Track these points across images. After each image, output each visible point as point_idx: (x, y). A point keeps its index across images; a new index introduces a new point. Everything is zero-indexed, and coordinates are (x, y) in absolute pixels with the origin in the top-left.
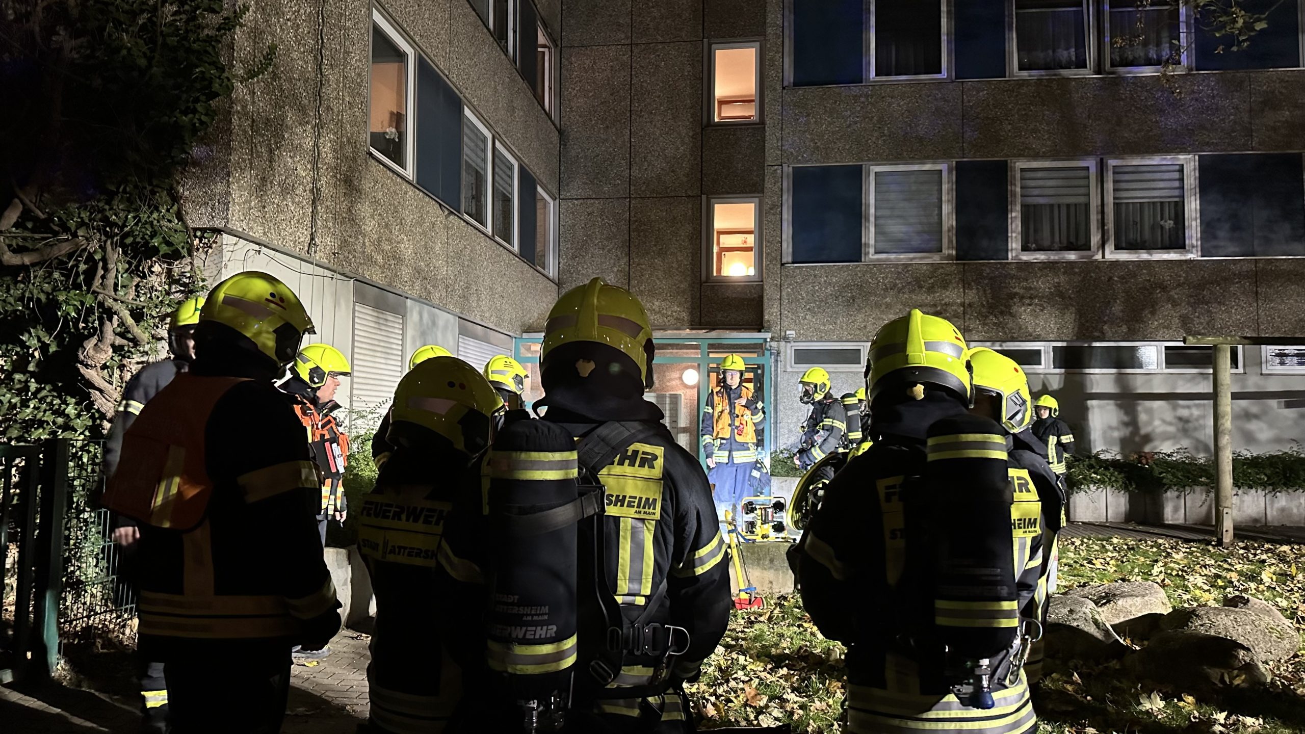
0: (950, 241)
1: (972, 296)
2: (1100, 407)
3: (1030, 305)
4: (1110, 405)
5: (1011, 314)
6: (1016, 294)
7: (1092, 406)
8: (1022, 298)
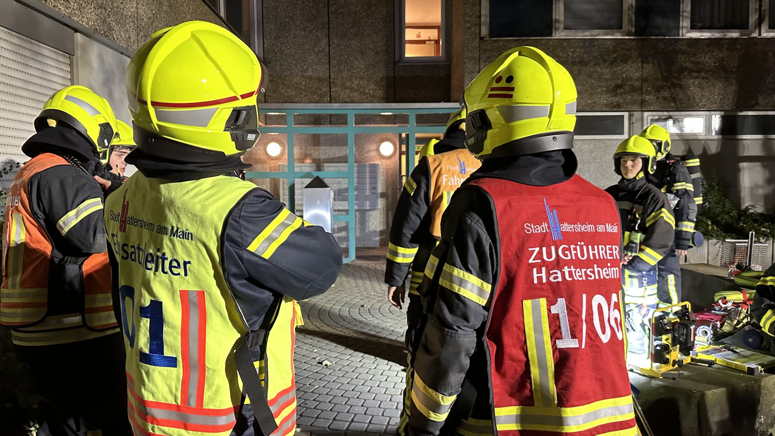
0: (630, 20)
1: (649, 69)
2: (750, 169)
3: (697, 78)
4: (757, 166)
5: (681, 87)
6: (686, 68)
7: (744, 168)
8: (691, 71)
